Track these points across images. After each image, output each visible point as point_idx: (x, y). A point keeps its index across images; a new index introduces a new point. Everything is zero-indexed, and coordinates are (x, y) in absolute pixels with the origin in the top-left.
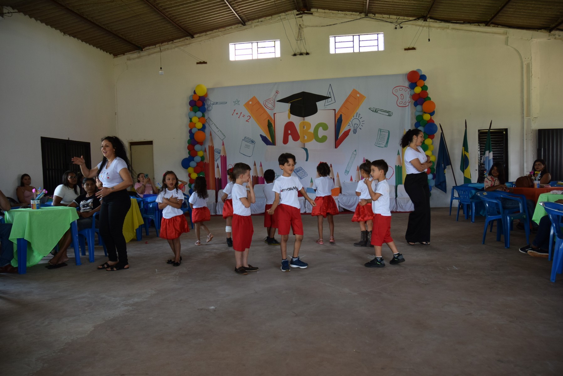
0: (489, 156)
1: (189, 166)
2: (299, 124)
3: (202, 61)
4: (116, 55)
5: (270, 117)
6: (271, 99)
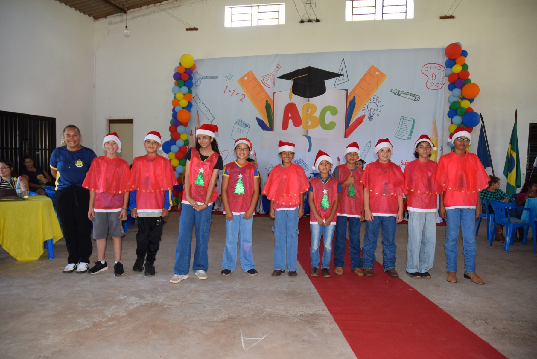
1: (170, 151)
2: (303, 105)
3: (192, 27)
4: (96, 18)
5: (268, 97)
6: (271, 75)
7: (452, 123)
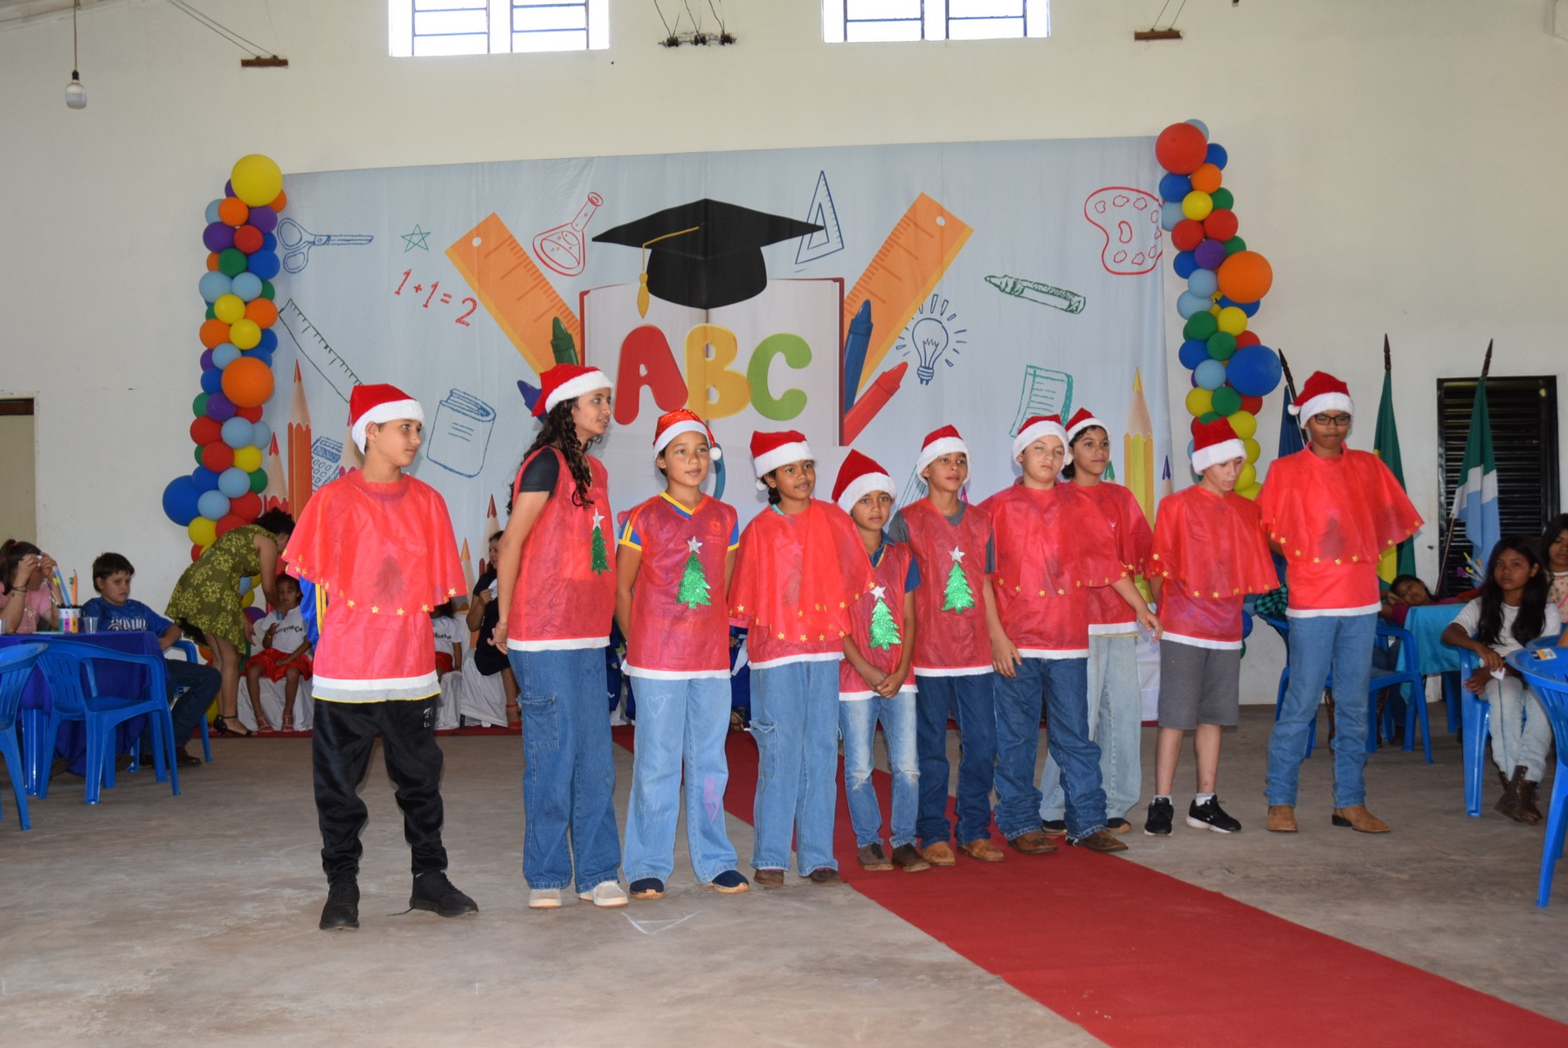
0: (1481, 491)
1: (198, 515)
2: (687, 336)
3: (266, 56)
5: (561, 307)
6: (569, 228)
7: (1195, 384)
